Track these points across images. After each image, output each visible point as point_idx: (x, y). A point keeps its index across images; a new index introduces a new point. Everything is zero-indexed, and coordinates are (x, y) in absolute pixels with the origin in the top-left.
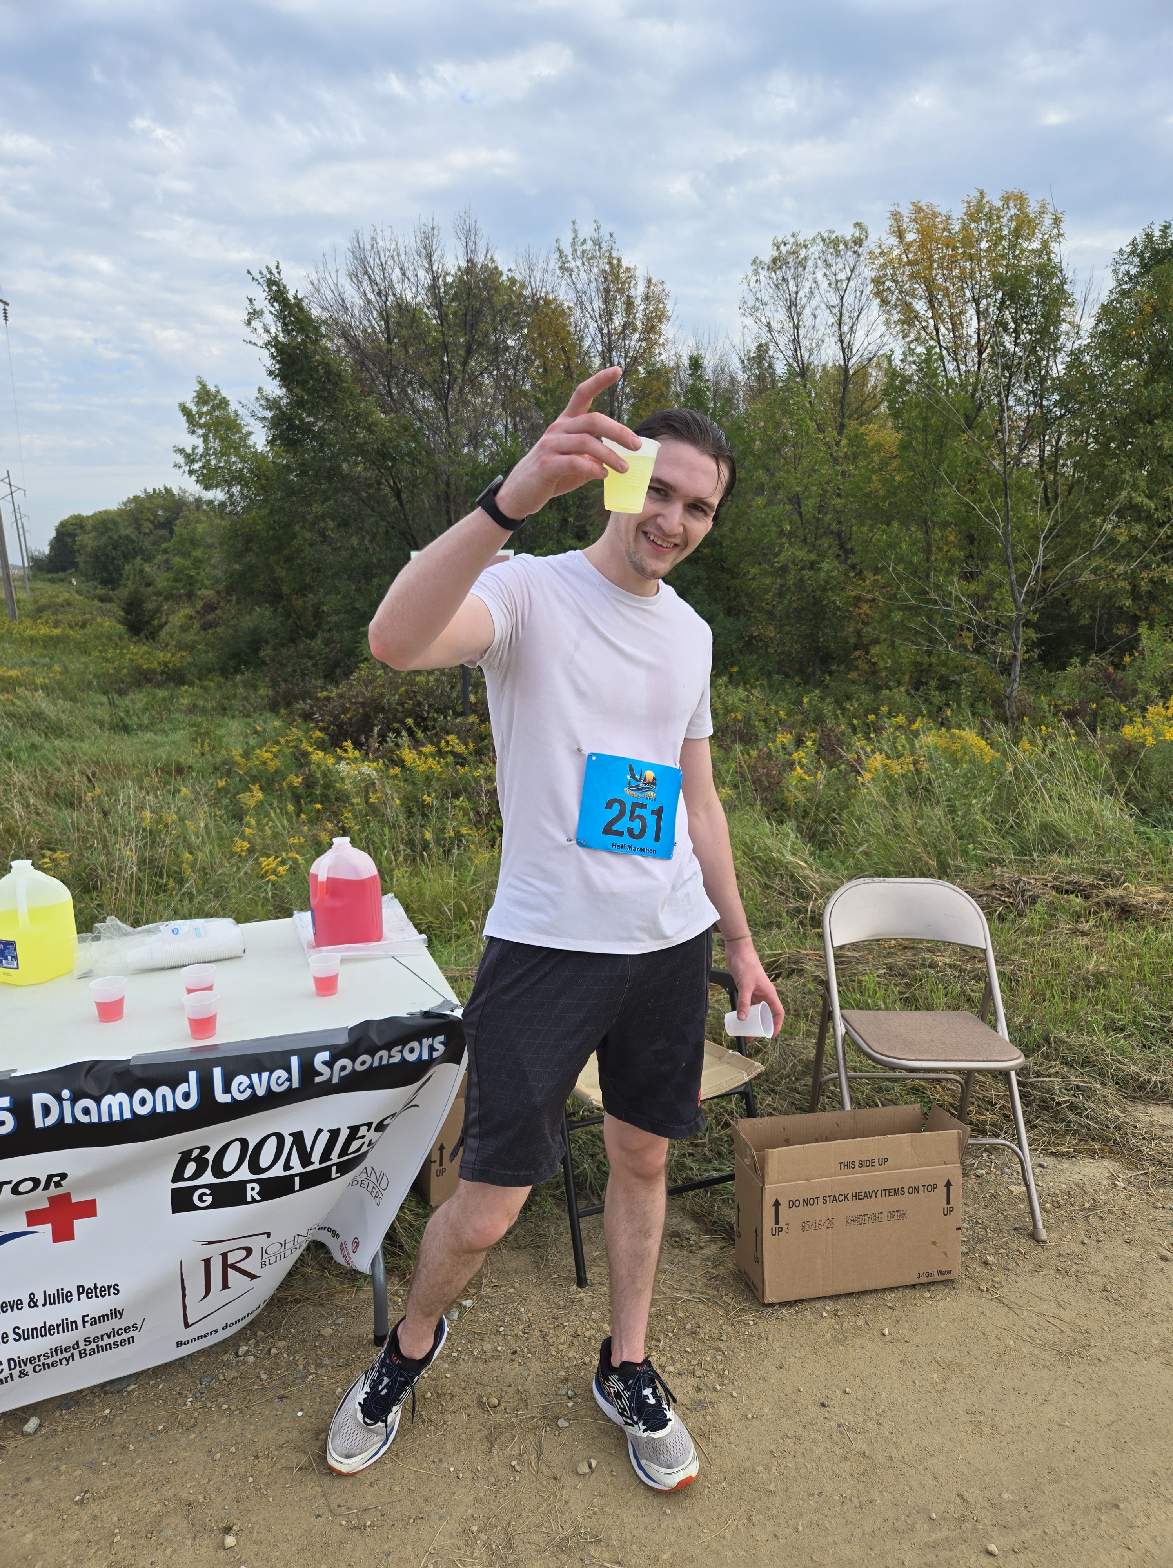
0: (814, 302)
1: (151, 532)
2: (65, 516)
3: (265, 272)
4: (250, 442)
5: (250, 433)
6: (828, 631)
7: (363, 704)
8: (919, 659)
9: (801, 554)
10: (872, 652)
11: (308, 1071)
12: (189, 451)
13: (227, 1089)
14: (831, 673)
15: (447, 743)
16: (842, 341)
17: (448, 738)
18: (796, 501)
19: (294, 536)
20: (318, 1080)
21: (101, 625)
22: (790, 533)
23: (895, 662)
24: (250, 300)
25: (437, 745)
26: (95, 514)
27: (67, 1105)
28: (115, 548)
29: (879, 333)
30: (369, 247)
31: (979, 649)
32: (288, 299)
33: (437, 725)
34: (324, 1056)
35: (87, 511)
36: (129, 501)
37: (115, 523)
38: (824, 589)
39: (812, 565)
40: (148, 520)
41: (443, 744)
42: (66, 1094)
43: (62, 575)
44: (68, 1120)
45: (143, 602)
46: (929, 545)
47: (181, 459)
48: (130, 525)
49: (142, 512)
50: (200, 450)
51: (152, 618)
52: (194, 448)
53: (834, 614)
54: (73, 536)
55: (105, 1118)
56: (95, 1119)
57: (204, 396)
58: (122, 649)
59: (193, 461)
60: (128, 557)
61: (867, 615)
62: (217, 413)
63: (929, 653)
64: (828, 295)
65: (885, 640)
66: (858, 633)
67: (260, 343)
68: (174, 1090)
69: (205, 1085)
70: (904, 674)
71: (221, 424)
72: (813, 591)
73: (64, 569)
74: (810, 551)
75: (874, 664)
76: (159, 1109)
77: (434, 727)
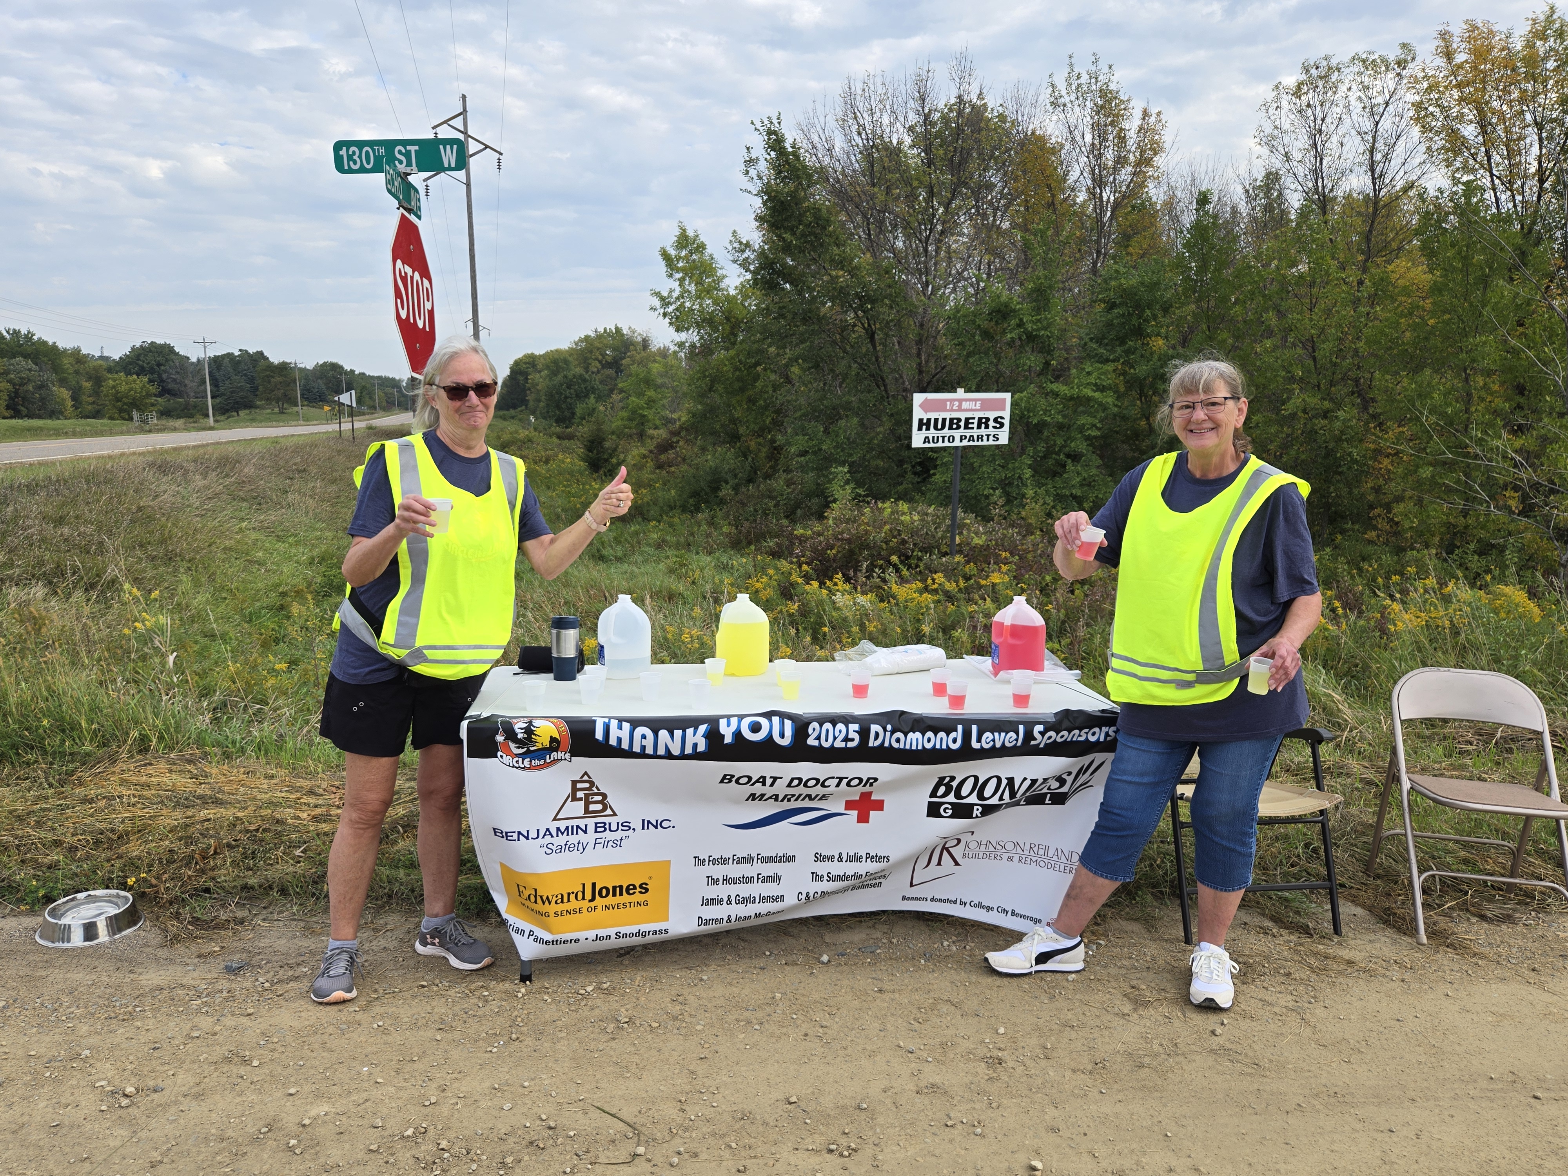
0: (1341, 130)
1: (598, 372)
2: (519, 355)
3: (766, 122)
4: (723, 285)
5: (724, 277)
6: (1341, 486)
7: (849, 541)
8: (1452, 520)
9: (1313, 401)
10: (1395, 511)
11: (1029, 736)
12: (665, 294)
13: (979, 740)
14: (1343, 532)
15: (933, 580)
16: (1373, 171)
17: (935, 576)
18: (1311, 345)
19: (756, 378)
20: (1033, 743)
21: (563, 462)
22: (1301, 378)
23: (1422, 522)
24: (748, 149)
25: (924, 581)
26: (547, 354)
27: (888, 734)
28: (569, 387)
29: (1418, 160)
30: (859, 92)
31: (1527, 510)
32: (785, 148)
33: (921, 564)
34: (1040, 728)
35: (539, 351)
36: (581, 340)
37: (566, 361)
38: (1339, 440)
39: (1325, 415)
40: (597, 359)
41: (929, 581)
42: (889, 727)
43: (512, 412)
44: (886, 745)
45: (604, 439)
46: (1469, 394)
47: (657, 302)
48: (579, 364)
49: (591, 352)
50: (676, 294)
51: (611, 456)
52: (671, 291)
53: (1350, 468)
54: (525, 374)
55: (908, 747)
56: (902, 746)
57: (683, 240)
58: (584, 485)
59: (669, 304)
60: (582, 396)
61: (1389, 471)
62: (694, 257)
63: (1465, 514)
64: (1360, 119)
65: (1411, 498)
66: (1377, 490)
67: (755, 192)
68: (948, 736)
69: (967, 735)
70: (1433, 535)
71: (696, 268)
72: (1325, 442)
73: (514, 407)
74: (1323, 399)
75: (1397, 523)
76: (938, 746)
77: (917, 566)
